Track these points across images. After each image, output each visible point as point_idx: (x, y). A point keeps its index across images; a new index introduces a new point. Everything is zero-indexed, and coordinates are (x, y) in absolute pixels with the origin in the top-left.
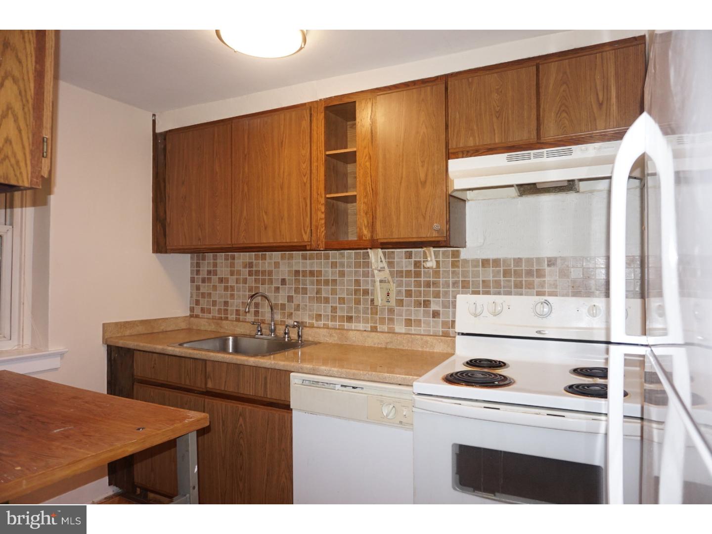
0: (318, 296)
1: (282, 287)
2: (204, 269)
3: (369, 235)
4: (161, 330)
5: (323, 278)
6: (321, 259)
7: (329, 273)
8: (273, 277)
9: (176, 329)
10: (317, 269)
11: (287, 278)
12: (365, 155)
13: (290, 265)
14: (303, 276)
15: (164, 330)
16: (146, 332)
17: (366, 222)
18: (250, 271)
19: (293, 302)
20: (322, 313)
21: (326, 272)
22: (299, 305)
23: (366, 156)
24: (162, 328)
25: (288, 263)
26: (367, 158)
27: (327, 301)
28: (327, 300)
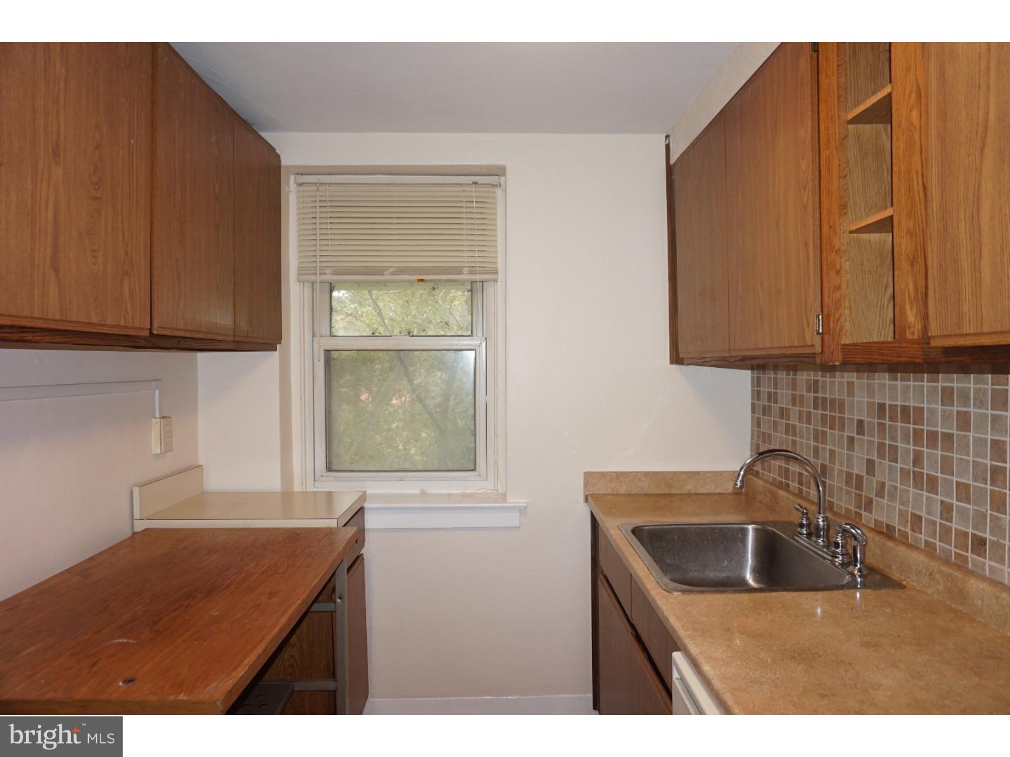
0: (916, 469)
1: (859, 439)
2: (765, 389)
3: (920, 326)
4: (686, 492)
5: (925, 428)
6: (923, 381)
7: (938, 416)
8: (846, 416)
9: (717, 492)
10: (915, 405)
11: (865, 419)
12: (907, 92)
13: (871, 393)
14: (891, 419)
15: (693, 492)
16: (656, 492)
17: (911, 287)
18: (816, 399)
19: (874, 476)
20: (923, 514)
21: (932, 412)
22: (884, 483)
23: (911, 93)
24: (688, 487)
25: (869, 385)
26: (913, 96)
27: (932, 488)
28: (932, 484)
